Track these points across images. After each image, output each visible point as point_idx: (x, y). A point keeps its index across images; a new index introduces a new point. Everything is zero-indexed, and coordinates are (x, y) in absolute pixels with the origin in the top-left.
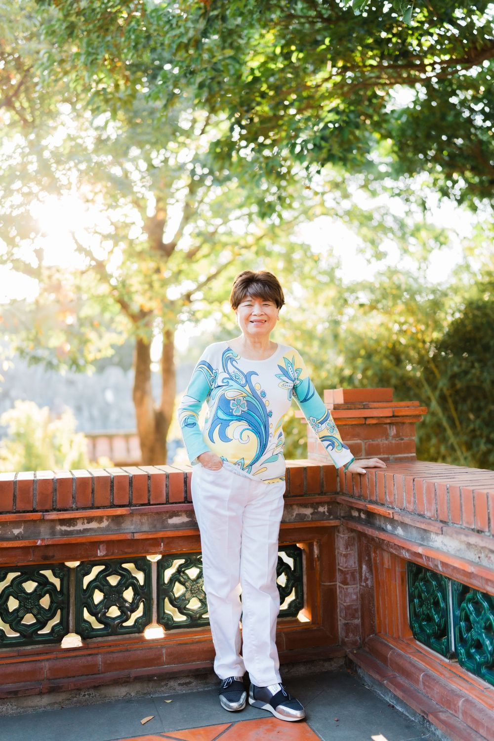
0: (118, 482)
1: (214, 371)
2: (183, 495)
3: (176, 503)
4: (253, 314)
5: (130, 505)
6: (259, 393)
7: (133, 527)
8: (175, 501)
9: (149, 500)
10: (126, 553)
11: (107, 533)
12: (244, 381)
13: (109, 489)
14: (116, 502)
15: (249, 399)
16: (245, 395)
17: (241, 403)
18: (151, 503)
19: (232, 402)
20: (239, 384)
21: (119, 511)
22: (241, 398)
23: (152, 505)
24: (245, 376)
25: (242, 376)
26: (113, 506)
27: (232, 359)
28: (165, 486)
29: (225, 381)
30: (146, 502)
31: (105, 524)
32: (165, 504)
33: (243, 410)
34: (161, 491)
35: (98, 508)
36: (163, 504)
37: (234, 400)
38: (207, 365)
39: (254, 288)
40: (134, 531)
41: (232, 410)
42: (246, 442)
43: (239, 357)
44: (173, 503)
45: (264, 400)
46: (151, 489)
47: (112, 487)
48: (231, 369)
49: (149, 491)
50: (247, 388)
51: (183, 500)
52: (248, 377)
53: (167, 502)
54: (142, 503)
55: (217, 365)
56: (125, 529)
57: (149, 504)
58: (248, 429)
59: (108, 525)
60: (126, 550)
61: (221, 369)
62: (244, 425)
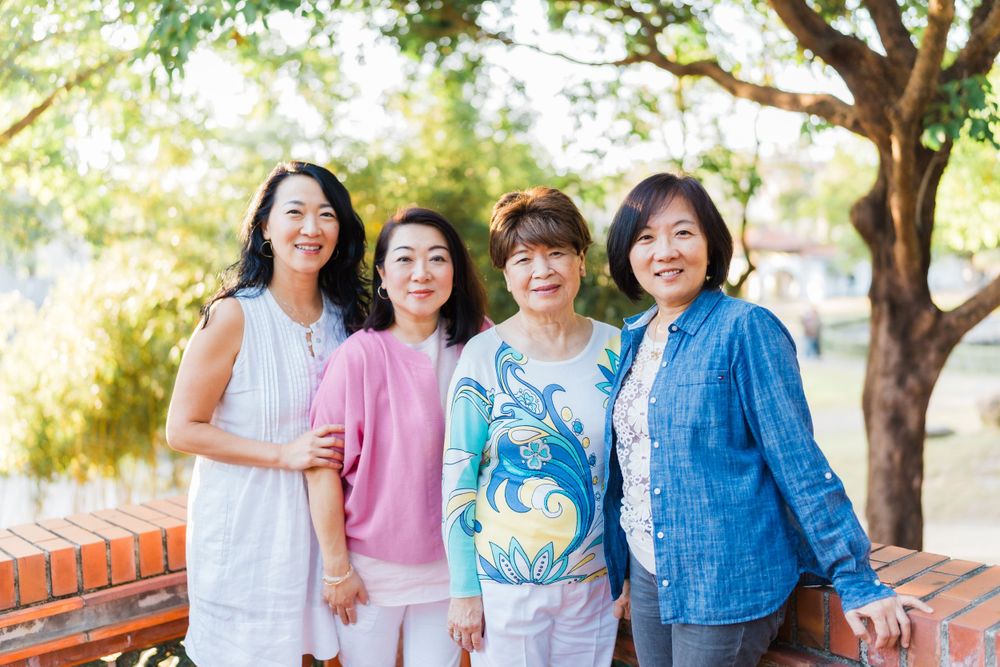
0: (58, 561)
1: (488, 394)
2: (163, 562)
3: (152, 577)
4: (534, 276)
5: (80, 592)
6: (569, 426)
7: (84, 623)
8: (150, 574)
9: (110, 580)
10: (73, 661)
11: (44, 640)
12: (540, 409)
13: (43, 572)
14: (56, 593)
15: (552, 440)
16: (544, 434)
17: (540, 449)
18: (114, 583)
19: (522, 448)
20: (534, 415)
21: (64, 606)
22: (540, 441)
23: (116, 586)
24: (542, 397)
25: (535, 397)
26: (52, 598)
27: (513, 366)
28: (133, 555)
29: (507, 409)
30: (106, 583)
31: (38, 627)
32: (136, 581)
33: (546, 459)
34: (128, 564)
35: (27, 606)
36: (132, 582)
37: (526, 445)
38: (474, 384)
39: (531, 226)
40: (87, 629)
41: (526, 460)
42: (557, 514)
43: (524, 360)
44: (147, 578)
45: (580, 438)
46: (113, 563)
47: (49, 569)
48: (515, 386)
49: (109, 566)
50: (548, 420)
51: (162, 570)
52: (546, 396)
53: (140, 578)
54: (99, 586)
55: (490, 382)
56: (71, 629)
57: (111, 585)
58: (556, 492)
59: (44, 628)
60: (72, 658)
61: (498, 389)
62: (549, 484)
